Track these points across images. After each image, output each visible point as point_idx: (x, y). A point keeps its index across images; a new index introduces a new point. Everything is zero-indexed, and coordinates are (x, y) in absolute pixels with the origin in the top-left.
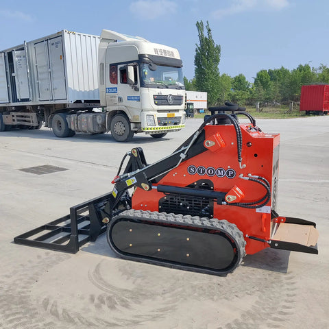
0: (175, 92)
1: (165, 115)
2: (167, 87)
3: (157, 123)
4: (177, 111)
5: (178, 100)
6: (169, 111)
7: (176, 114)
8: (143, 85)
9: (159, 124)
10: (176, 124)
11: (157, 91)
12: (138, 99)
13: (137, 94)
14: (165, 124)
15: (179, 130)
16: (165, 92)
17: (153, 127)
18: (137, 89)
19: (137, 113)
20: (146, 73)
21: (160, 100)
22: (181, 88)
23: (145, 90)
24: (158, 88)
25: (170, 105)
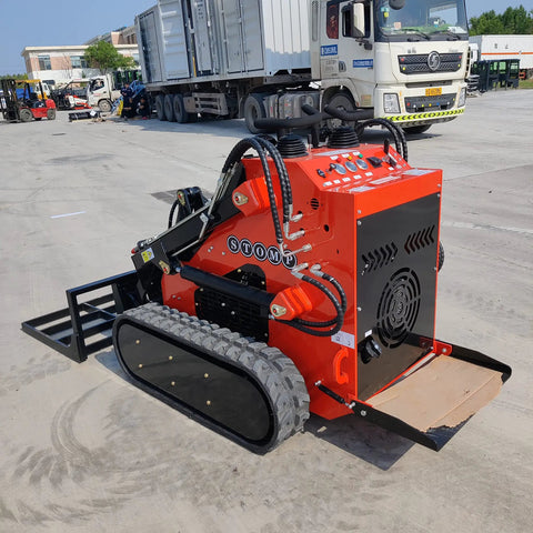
0: (444, 47)
1: (421, 92)
2: (428, 38)
3: (403, 108)
4: (449, 82)
5: (450, 62)
6: (431, 83)
7: (445, 90)
8: (379, 38)
9: (409, 109)
10: (444, 107)
11: (405, 48)
12: (370, 64)
13: (368, 55)
14: (421, 110)
15: (450, 119)
16: (423, 48)
17: (396, 115)
18: (368, 47)
19: (367, 90)
20: (386, 15)
21: (411, 64)
22: (458, 37)
23: (382, 47)
24: (409, 40)
25: (431, 72)
